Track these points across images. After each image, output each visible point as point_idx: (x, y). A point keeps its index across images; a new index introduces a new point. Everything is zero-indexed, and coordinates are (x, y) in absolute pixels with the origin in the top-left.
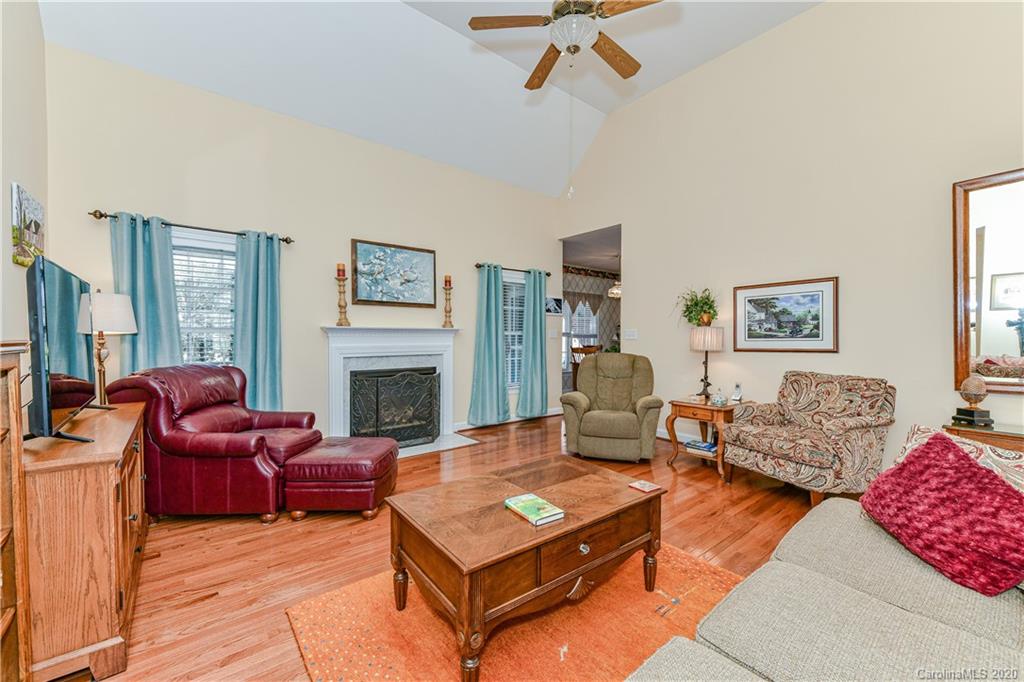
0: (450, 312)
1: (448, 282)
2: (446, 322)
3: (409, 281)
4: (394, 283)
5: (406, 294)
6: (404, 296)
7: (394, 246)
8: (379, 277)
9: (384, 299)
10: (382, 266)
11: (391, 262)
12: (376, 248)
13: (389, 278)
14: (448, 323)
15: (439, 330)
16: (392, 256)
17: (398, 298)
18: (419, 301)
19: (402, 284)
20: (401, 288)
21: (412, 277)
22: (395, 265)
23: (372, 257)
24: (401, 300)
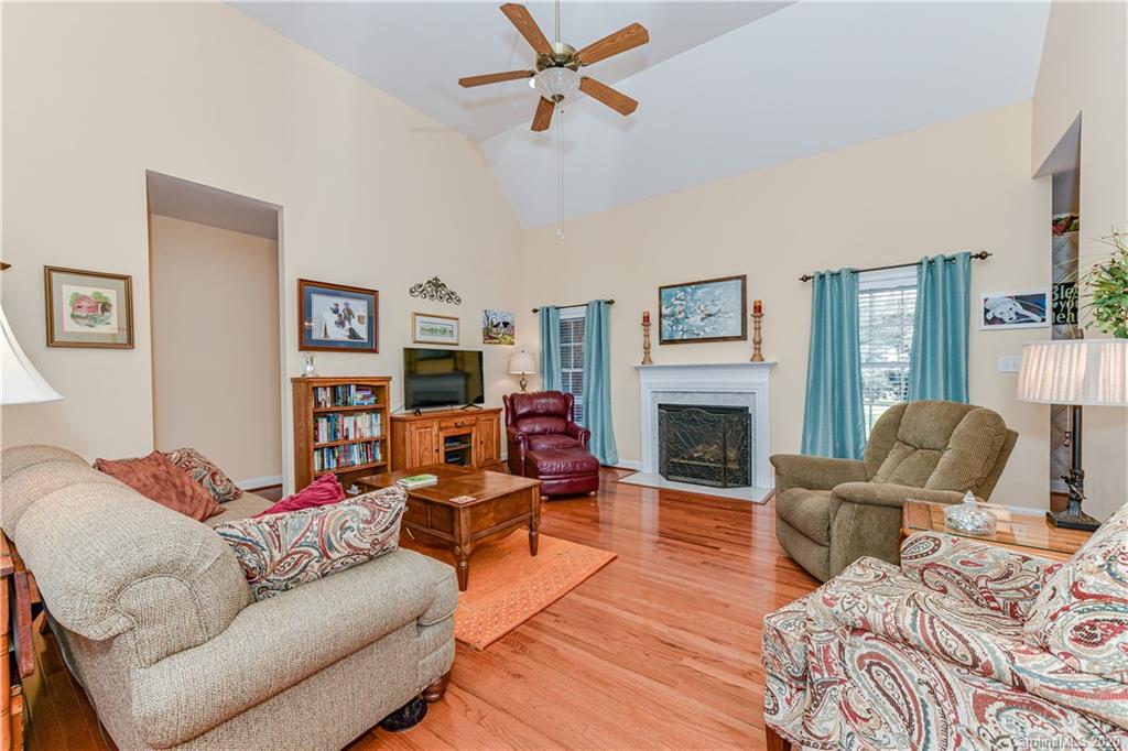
0: (759, 343)
1: (758, 309)
2: (754, 355)
3: (710, 315)
4: (695, 320)
5: (707, 329)
6: (704, 331)
7: (693, 284)
8: (680, 316)
9: (685, 337)
10: (682, 305)
11: (692, 299)
12: (677, 290)
13: (690, 316)
14: (757, 356)
15: (747, 365)
16: (692, 294)
17: (698, 335)
18: (722, 334)
19: (702, 319)
20: (702, 324)
21: (713, 310)
22: (695, 302)
23: (673, 300)
24: (702, 335)
